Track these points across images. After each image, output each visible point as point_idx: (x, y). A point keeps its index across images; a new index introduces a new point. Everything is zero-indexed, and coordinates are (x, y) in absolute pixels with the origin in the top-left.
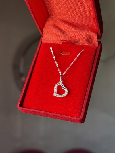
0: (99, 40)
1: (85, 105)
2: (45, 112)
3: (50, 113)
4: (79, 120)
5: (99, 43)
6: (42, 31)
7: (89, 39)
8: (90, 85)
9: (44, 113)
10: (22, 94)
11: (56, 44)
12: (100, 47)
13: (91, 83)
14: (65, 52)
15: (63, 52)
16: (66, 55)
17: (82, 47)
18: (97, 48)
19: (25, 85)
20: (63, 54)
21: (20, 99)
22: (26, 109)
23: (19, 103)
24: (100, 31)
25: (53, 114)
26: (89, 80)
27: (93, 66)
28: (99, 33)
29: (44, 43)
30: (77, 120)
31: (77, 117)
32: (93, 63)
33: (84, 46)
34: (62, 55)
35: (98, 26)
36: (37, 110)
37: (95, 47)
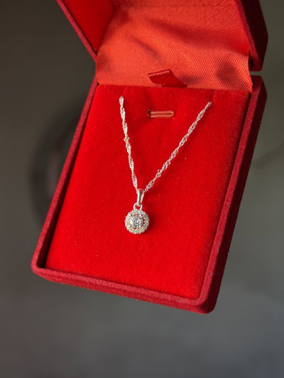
0: (256, 73)
1: (214, 263)
2: (104, 283)
3: (117, 285)
4: (197, 307)
5: (257, 81)
6: (96, 53)
7: (226, 72)
8: (228, 204)
9: (101, 285)
10: (45, 231)
11: (137, 89)
12: (258, 92)
13: (230, 199)
14: (160, 110)
15: (156, 110)
16: (162, 118)
17: (209, 94)
18: (250, 95)
19: (54, 205)
20: (154, 114)
21: (40, 246)
22: (55, 273)
23: (36, 257)
24: (255, 49)
25: (125, 287)
26: (226, 192)
27: (238, 148)
28: (255, 54)
29: (103, 86)
30: (190, 305)
31: (191, 298)
32: (238, 141)
33: (213, 91)
34: (153, 118)
35: (247, 34)
36: (82, 277)
37: (243, 94)
